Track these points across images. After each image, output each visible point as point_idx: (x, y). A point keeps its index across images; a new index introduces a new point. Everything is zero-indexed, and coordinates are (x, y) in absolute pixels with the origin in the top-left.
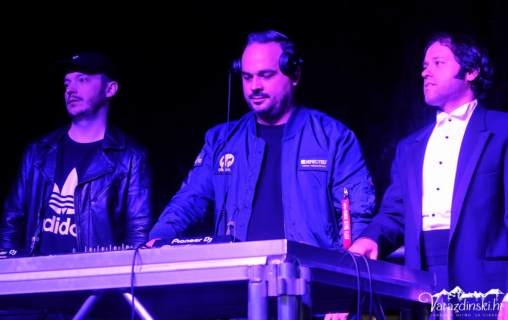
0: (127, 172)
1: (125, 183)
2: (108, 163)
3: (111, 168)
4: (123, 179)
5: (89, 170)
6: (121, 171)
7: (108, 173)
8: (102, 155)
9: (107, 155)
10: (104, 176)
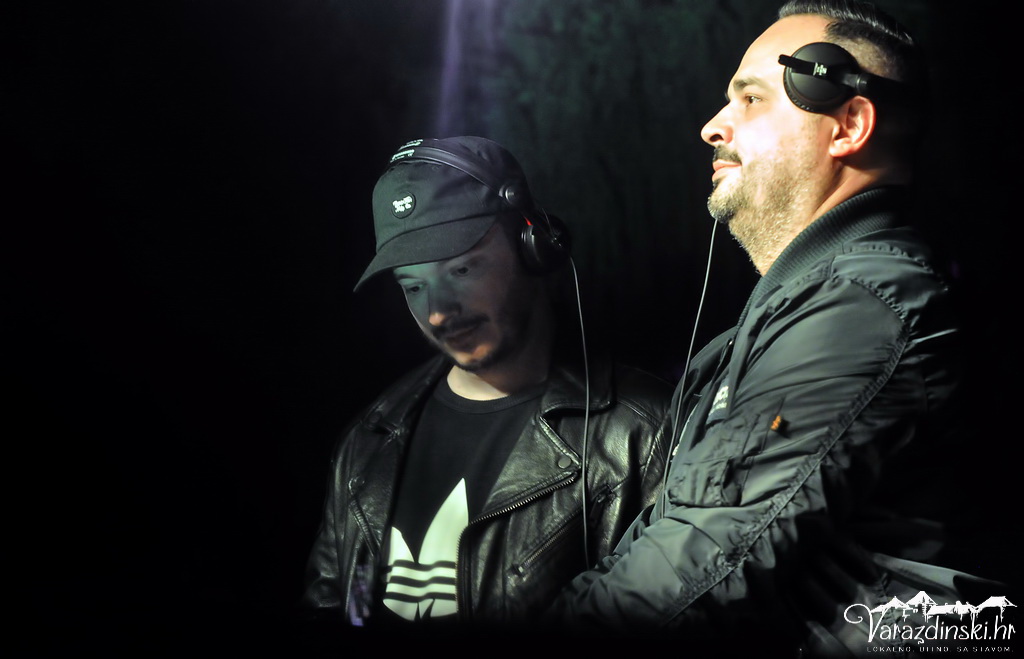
0: (619, 480)
1: (617, 512)
2: (559, 457)
3: (566, 469)
4: (608, 501)
5: (502, 479)
6: (602, 479)
7: (561, 488)
8: (542, 432)
9: (555, 429)
10: (549, 495)
